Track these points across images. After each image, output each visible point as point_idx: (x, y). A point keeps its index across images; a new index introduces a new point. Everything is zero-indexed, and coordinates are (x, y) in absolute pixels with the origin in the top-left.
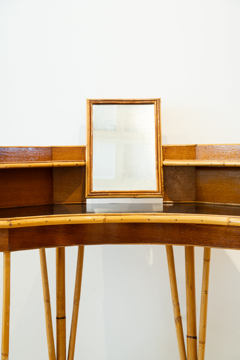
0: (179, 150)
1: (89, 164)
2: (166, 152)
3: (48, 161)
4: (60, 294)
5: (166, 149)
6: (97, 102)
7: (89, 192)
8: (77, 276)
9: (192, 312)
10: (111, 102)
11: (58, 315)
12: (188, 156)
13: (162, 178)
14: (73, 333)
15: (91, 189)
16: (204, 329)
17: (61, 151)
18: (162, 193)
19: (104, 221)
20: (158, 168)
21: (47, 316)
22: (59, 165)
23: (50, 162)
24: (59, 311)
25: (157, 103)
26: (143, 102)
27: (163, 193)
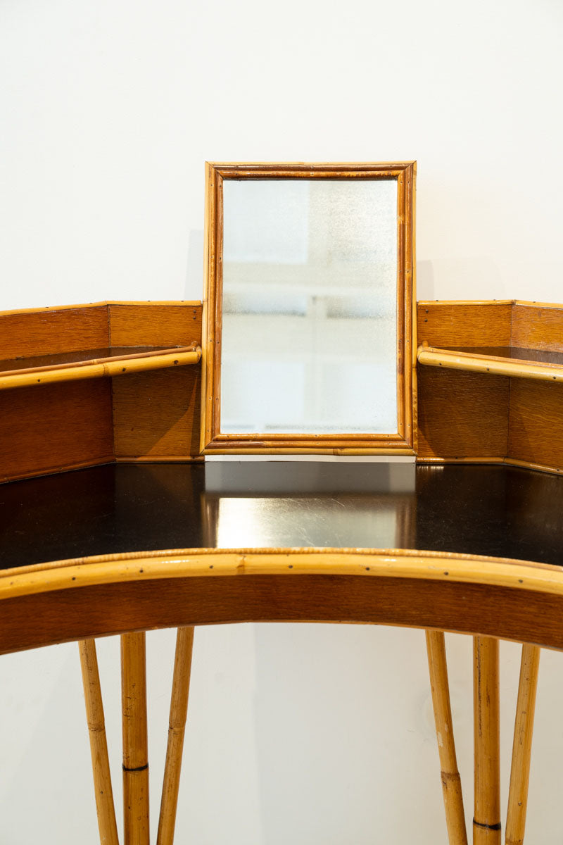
0: (465, 315)
1: (211, 357)
2: (426, 321)
3: (92, 361)
4: (133, 707)
5: (427, 312)
6: (236, 172)
7: (210, 438)
8: (177, 659)
9: (490, 760)
10: (275, 173)
11: (128, 762)
12: (488, 332)
13: (415, 400)
14: (168, 805)
15: (215, 429)
16: (521, 809)
17: (134, 316)
18: (412, 442)
19: (239, 571)
20: (402, 370)
21: (98, 767)
22: (124, 370)
23: (99, 363)
24: (130, 750)
25: (404, 178)
26: (364, 173)
27: (415, 443)
